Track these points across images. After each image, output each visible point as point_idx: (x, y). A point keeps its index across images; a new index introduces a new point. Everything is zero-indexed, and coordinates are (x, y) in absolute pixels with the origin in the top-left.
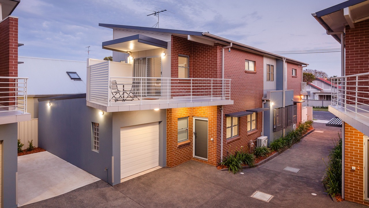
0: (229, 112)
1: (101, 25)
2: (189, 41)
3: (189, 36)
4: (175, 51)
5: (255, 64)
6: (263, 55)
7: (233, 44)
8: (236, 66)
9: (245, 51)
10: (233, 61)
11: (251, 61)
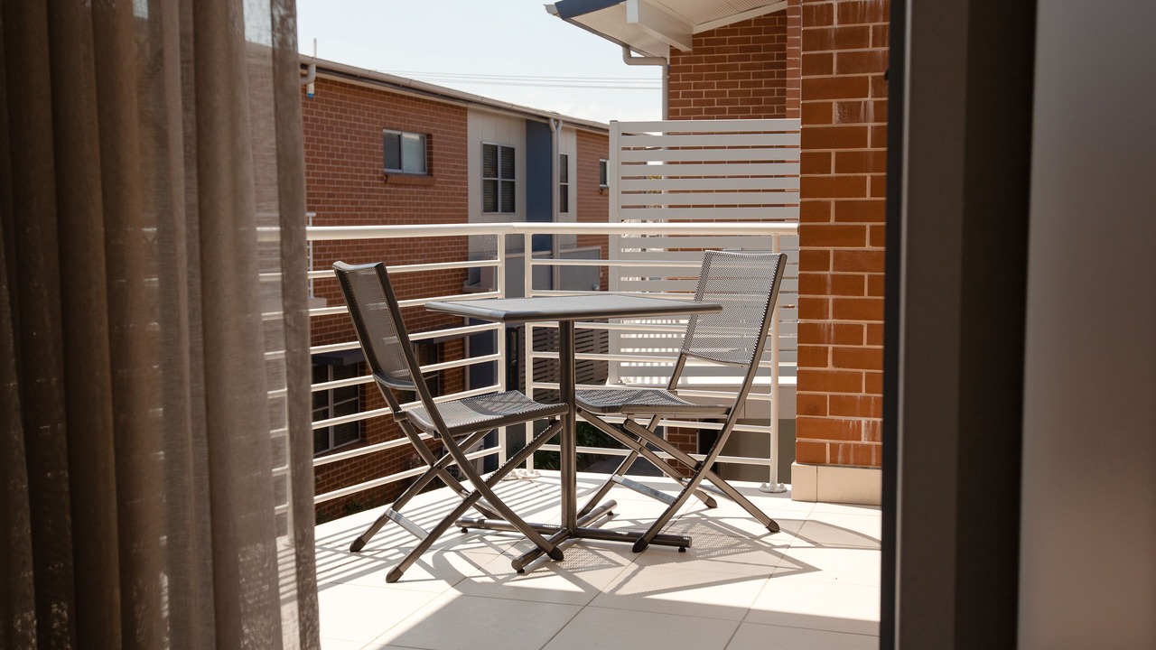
5: (430, 142)
6: (464, 105)
7: (319, 69)
8: (342, 157)
9: (380, 92)
10: (327, 135)
11: (413, 131)
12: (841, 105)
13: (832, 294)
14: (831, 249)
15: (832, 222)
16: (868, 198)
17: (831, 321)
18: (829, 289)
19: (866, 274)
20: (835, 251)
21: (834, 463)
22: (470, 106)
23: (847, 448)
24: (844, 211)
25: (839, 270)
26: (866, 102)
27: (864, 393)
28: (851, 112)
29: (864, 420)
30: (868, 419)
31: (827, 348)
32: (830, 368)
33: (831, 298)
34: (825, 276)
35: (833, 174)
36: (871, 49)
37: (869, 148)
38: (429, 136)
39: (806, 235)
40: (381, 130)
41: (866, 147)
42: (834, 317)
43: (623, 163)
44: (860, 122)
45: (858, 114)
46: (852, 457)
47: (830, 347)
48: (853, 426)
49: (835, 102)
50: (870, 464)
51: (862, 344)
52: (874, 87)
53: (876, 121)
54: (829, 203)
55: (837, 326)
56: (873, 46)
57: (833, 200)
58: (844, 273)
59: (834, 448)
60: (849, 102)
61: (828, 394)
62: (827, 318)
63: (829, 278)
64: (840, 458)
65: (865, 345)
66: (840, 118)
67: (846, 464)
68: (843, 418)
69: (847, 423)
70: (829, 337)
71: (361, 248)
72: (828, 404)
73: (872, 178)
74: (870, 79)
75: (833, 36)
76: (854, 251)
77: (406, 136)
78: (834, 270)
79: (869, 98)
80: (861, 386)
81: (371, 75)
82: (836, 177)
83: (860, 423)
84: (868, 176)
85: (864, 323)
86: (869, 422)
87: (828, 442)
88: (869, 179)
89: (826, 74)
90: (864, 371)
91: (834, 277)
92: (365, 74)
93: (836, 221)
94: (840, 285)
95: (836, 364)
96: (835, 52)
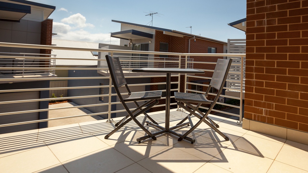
0: (193, 80)
1: (113, 21)
2: (165, 35)
3: (164, 32)
4: (158, 40)
5: (216, 49)
6: (223, 44)
7: (195, 37)
8: (200, 50)
9: (208, 41)
10: (198, 47)
11: (213, 47)
12: (257, 21)
13: (255, 72)
14: (255, 60)
15: (255, 53)
16: (265, 46)
17: (254, 80)
18: (254, 71)
19: (265, 67)
20: (256, 61)
21: (255, 120)
22: (224, 44)
23: (258, 116)
24: (258, 50)
25: (257, 66)
26: (264, 20)
27: (264, 101)
28: (260, 23)
29: (264, 109)
30: (265, 109)
31: (253, 87)
32: (254, 93)
33: (254, 73)
34: (253, 67)
35: (255, 40)
36: (266, 6)
37: (265, 33)
38: (216, 48)
39: (248, 56)
40: (207, 47)
41: (265, 32)
42: (255, 79)
43: (230, 47)
44: (263, 25)
45: (262, 24)
46: (260, 119)
47: (254, 87)
48: (260, 110)
49: (255, 21)
50: (265, 122)
51: (263, 87)
52: (267, 16)
53: (267, 25)
54: (254, 47)
55: (256, 81)
56: (266, 5)
57: (255, 47)
58: (258, 67)
59: (255, 116)
60: (260, 21)
61: (253, 100)
62: (253, 79)
63: (254, 68)
64: (256, 119)
65: (264, 87)
66: (257, 25)
67: (258, 121)
68: (258, 108)
69: (259, 109)
70: (254, 84)
71: (203, 65)
72: (253, 103)
73: (266, 40)
74: (265, 14)
75: (255, 4)
76: (261, 61)
77: (212, 48)
78: (255, 66)
79: (265, 19)
80: (263, 99)
81: (205, 38)
82: (256, 41)
83: (262, 109)
84: (265, 40)
85: (264, 81)
86: (265, 110)
87: (253, 114)
88: (265, 41)
89: (253, 14)
90: (264, 95)
91: (255, 68)
92: (204, 38)
93: (256, 52)
94: (257, 70)
95: (255, 92)
96: (255, 8)
